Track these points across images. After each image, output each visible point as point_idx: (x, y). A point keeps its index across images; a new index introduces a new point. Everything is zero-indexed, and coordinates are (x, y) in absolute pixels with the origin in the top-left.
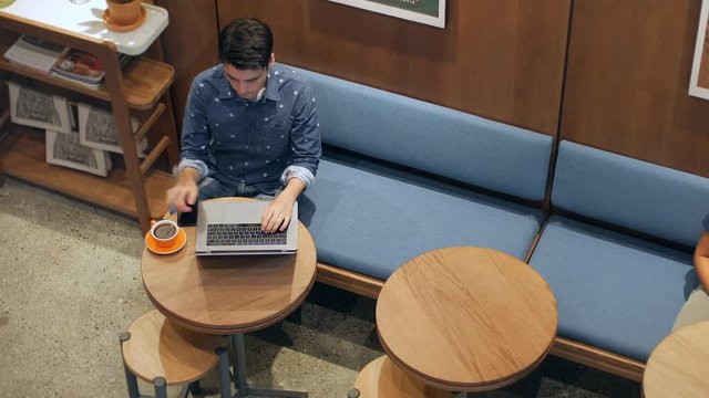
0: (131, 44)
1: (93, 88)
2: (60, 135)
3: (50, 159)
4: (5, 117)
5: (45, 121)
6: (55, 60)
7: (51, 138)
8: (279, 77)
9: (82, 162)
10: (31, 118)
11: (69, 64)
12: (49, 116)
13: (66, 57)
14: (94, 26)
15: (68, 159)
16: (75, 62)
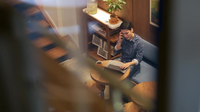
0: (112, 26)
1: (105, 36)
2: (101, 48)
3: (98, 54)
4: (91, 42)
5: (98, 44)
6: (100, 29)
7: (99, 49)
8: (137, 38)
9: (104, 56)
10: (96, 43)
11: (102, 30)
12: (99, 43)
13: (102, 29)
14: (107, 22)
15: (101, 54)
16: (104, 30)
